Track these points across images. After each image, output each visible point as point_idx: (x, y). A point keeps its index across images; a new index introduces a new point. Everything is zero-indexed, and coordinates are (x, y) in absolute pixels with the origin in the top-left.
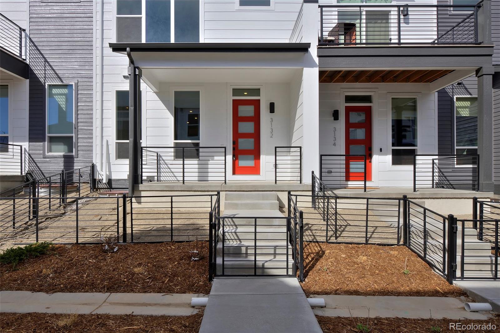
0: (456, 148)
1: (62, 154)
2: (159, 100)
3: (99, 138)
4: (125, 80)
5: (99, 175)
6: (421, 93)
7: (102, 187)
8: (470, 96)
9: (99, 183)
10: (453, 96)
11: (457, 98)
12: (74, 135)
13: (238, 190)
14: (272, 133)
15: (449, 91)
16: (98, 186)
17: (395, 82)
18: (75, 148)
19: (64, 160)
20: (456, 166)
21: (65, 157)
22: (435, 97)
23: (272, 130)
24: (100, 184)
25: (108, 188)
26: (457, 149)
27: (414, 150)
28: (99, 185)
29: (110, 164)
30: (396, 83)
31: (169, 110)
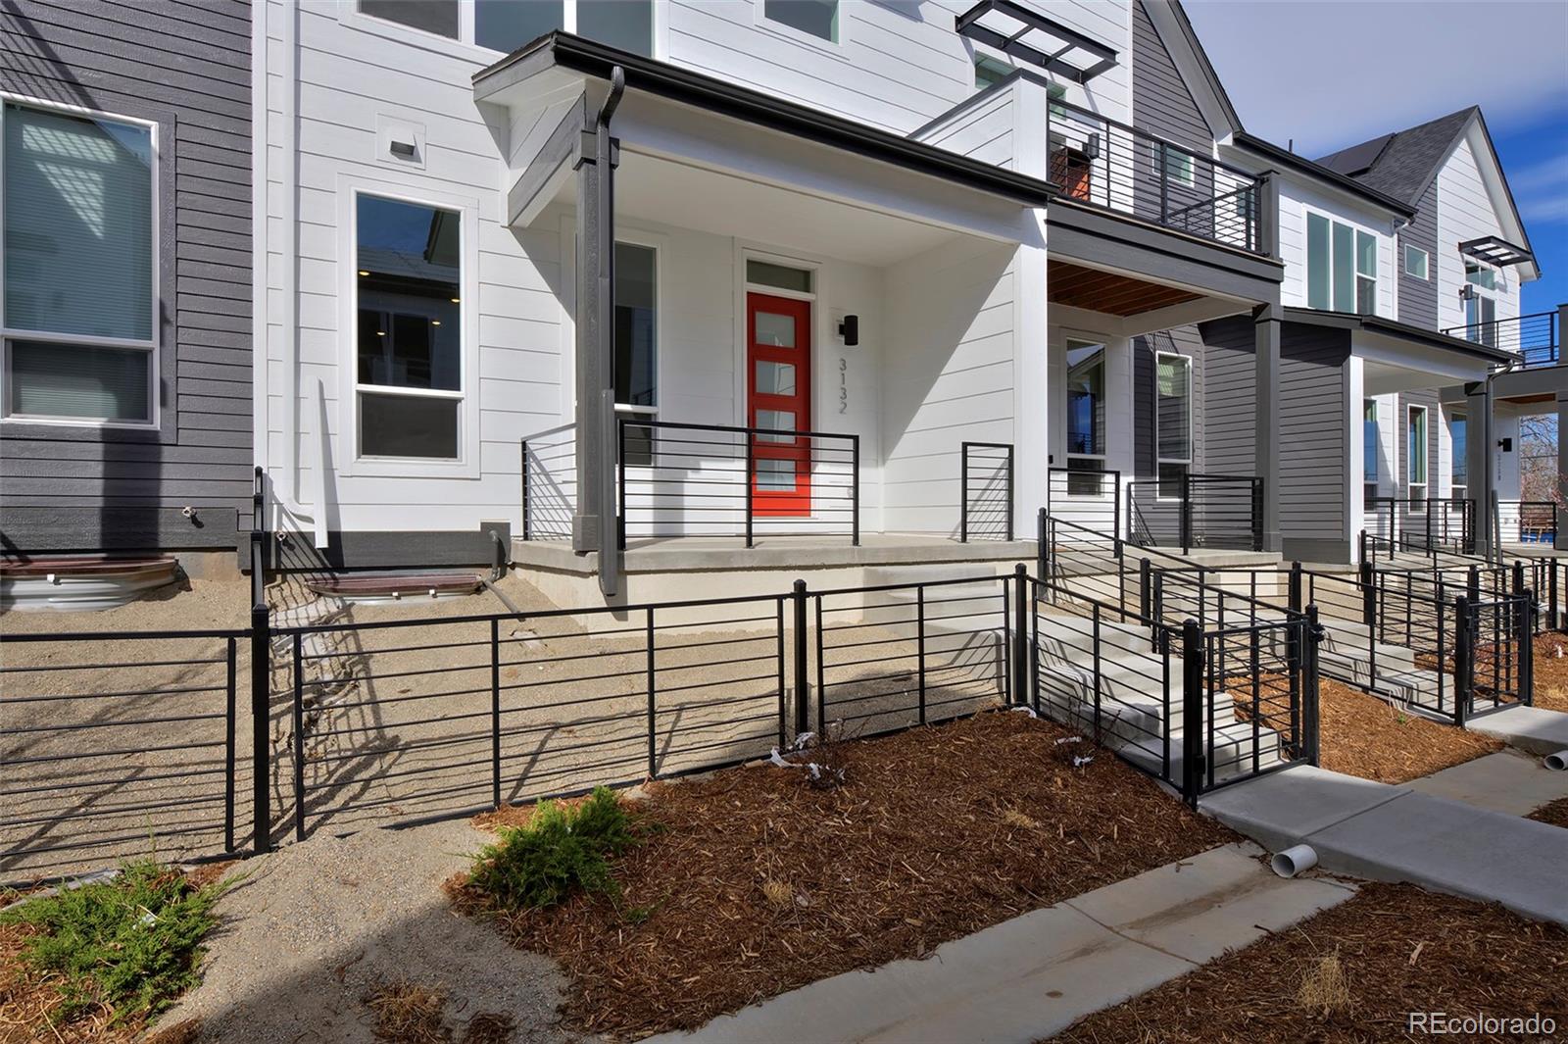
0: (1159, 460)
1: (96, 423)
2: (526, 255)
3: (283, 372)
4: (395, 159)
5: (284, 516)
6: (1108, 335)
7: (299, 566)
8: (1176, 355)
9: (285, 548)
10: (1155, 351)
11: (1160, 356)
12: (154, 343)
13: (893, 561)
14: (846, 401)
15: (1149, 338)
16: (279, 561)
17: (1074, 305)
18: (163, 403)
19: (106, 452)
20: (1158, 500)
21: (108, 437)
22: (1129, 348)
23: (844, 394)
24: (288, 552)
25: (325, 569)
26: (1160, 464)
27: (1099, 461)
28: (284, 559)
29: (333, 474)
30: (1075, 308)
31: (558, 295)
